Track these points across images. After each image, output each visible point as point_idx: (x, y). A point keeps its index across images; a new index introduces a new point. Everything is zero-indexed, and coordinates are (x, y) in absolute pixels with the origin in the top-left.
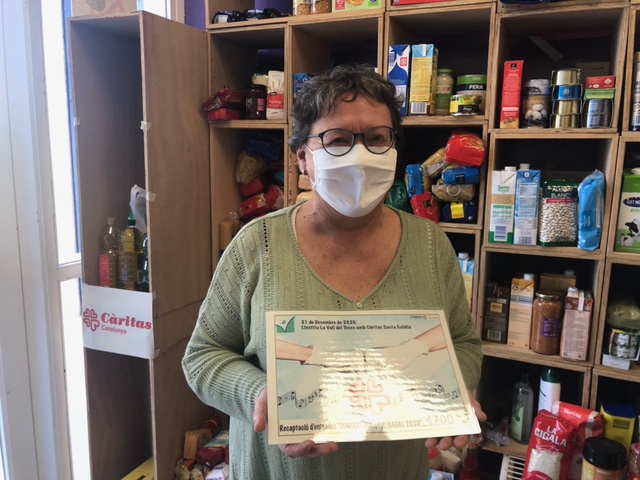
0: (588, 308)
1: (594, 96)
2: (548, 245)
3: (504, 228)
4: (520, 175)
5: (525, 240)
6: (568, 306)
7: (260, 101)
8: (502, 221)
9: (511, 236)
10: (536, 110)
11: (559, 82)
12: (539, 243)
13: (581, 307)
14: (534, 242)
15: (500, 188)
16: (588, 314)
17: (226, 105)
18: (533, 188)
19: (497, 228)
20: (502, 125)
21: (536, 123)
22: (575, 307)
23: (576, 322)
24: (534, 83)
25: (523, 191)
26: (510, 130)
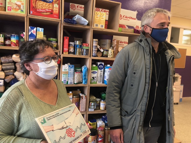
0: (85, 98)
1: (85, 48)
2: (76, 84)
3: (66, 80)
4: (69, 66)
5: (71, 83)
6: (81, 98)
8: (65, 78)
9: (67, 82)
10: (72, 50)
11: (77, 44)
12: (74, 83)
13: (84, 98)
14: (73, 83)
16: (85, 99)
18: (72, 69)
19: (64, 80)
20: (64, 53)
21: (72, 53)
22: (83, 98)
23: (83, 102)
24: (71, 43)
25: (70, 70)
26: (66, 55)
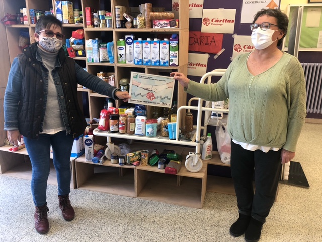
1: (107, 18)
2: (102, 62)
3: (91, 57)
5: (96, 61)
7: (21, 18)
9: (92, 60)
10: (95, 22)
11: (100, 14)
13: (112, 79)
14: (98, 61)
15: (88, 45)
16: (113, 81)
17: (9, 20)
18: (96, 45)
19: (89, 57)
20: (87, 26)
21: (96, 26)
22: (110, 80)
24: (94, 14)
25: (94, 46)
26: (89, 28)
